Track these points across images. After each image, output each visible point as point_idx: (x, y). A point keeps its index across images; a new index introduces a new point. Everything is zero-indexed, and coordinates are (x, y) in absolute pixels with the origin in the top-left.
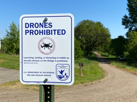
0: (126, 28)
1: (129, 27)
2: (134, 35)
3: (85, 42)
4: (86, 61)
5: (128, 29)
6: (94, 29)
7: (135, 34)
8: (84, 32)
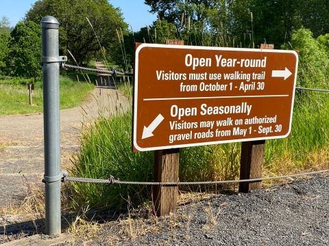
0: (153, 11)
1: (160, 10)
2: (164, 29)
3: (66, 39)
4: (66, 83)
5: (157, 14)
6: (85, 9)
7: (166, 26)
8: (63, 14)
